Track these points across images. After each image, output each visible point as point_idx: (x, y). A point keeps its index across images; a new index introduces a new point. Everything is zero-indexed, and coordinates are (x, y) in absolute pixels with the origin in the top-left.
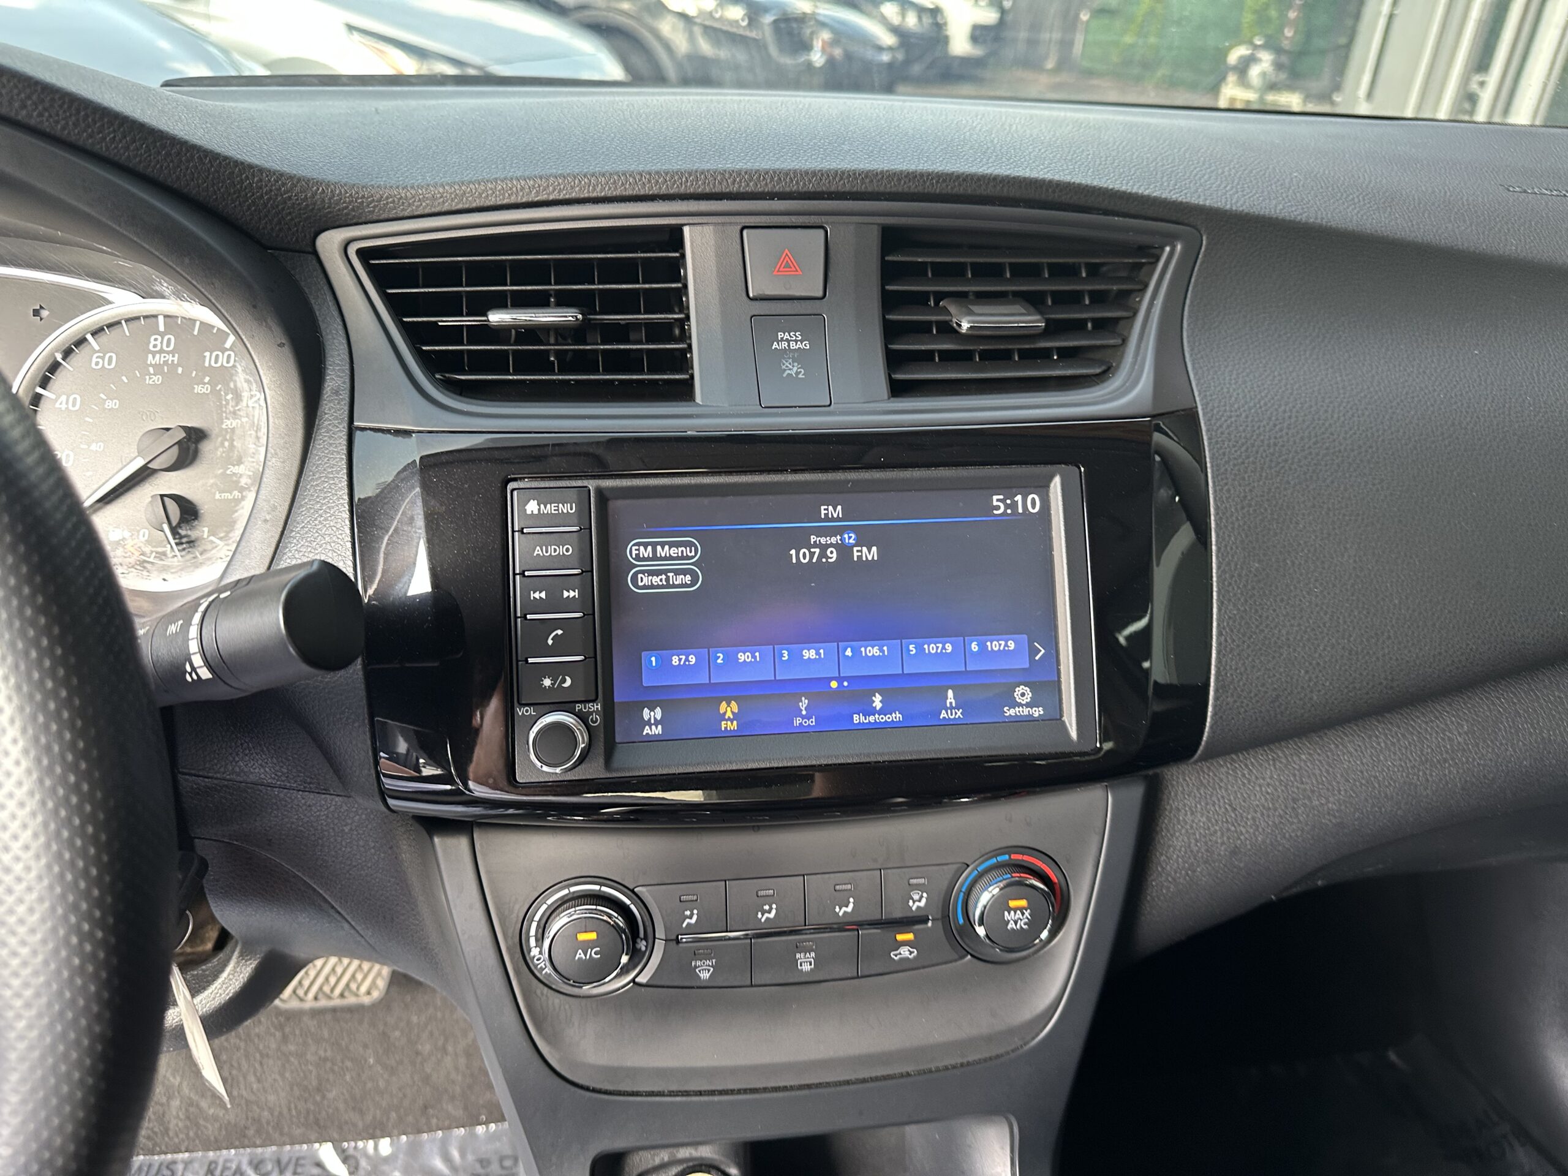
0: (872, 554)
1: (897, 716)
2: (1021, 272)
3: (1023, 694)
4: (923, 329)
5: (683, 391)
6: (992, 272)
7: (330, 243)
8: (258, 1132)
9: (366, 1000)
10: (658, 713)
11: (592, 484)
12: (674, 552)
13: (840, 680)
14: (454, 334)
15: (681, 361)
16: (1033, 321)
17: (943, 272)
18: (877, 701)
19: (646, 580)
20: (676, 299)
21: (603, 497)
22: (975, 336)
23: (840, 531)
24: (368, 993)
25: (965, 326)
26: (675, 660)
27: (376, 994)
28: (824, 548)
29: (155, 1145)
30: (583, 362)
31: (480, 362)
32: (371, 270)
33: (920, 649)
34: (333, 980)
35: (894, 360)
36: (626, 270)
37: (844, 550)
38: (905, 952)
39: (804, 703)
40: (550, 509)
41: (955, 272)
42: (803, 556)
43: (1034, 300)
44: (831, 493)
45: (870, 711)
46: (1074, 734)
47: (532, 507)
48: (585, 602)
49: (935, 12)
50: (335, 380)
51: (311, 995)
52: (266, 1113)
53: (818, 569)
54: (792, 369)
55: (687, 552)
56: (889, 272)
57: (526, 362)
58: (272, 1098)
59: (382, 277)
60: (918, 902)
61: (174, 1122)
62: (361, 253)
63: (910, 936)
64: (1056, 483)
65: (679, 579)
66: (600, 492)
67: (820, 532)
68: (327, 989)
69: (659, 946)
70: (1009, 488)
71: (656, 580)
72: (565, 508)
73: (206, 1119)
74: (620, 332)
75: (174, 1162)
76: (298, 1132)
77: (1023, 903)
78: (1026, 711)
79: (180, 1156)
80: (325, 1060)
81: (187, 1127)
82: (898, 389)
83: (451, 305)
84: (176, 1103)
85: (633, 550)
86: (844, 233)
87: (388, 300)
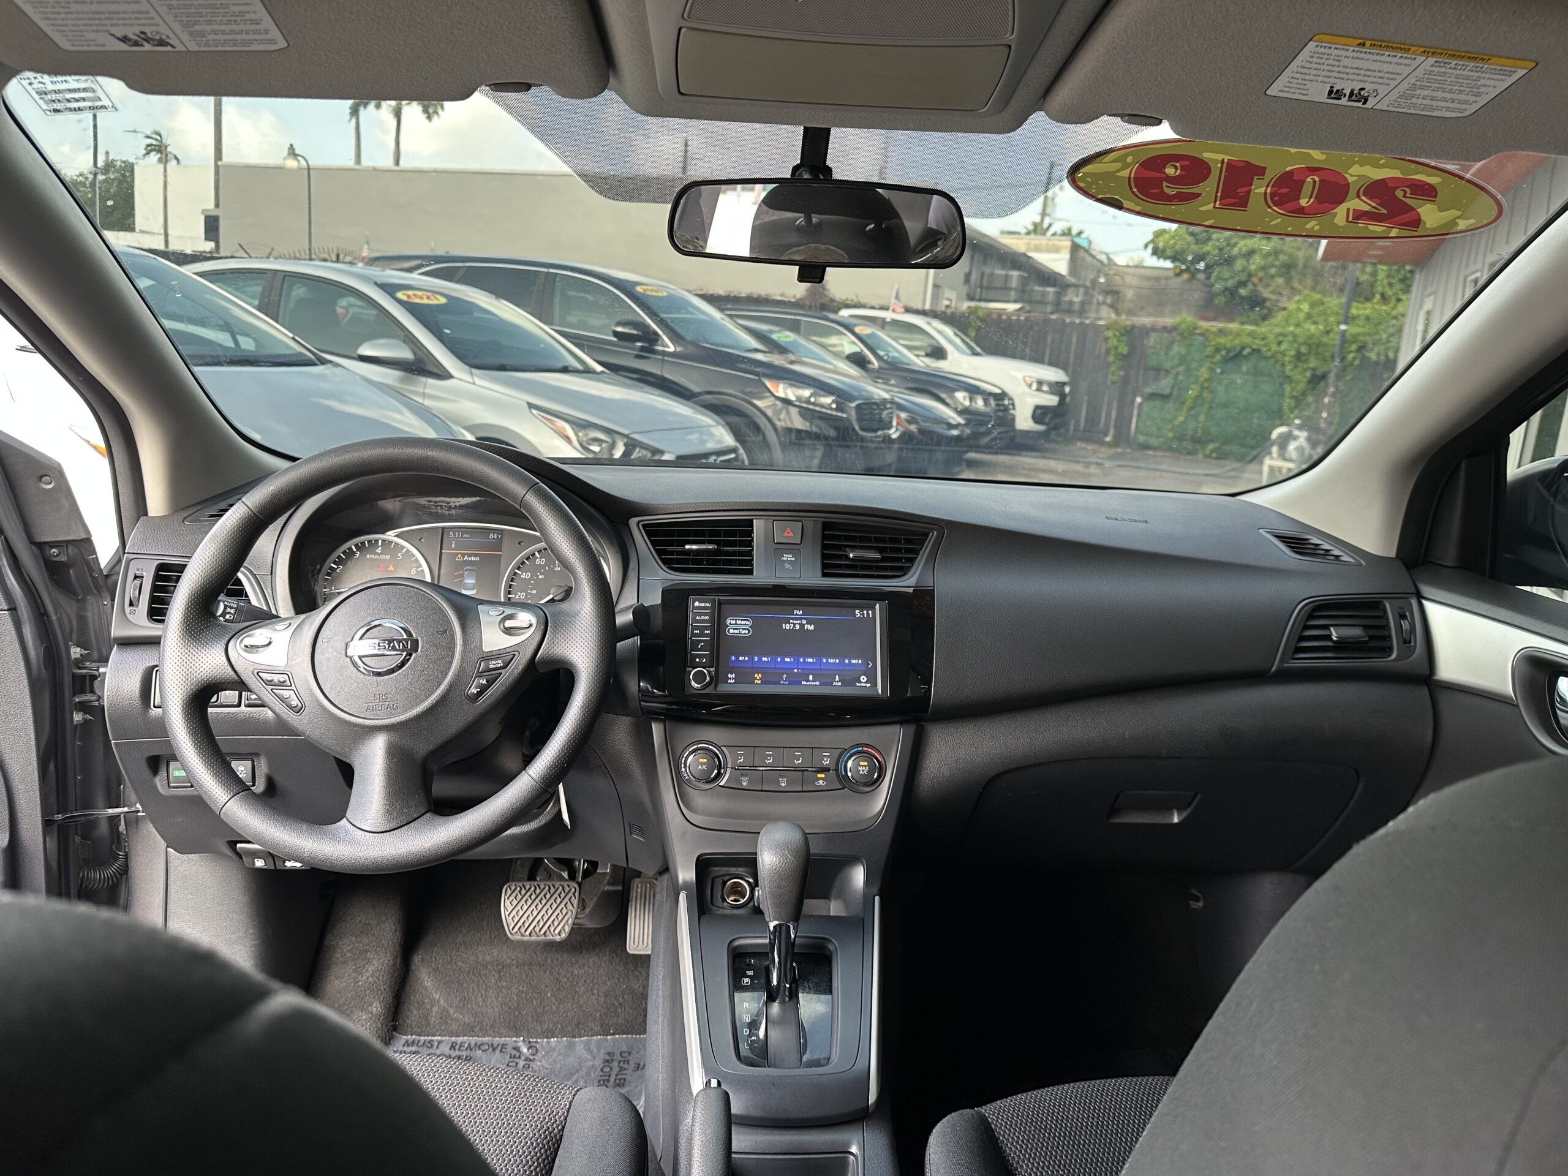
0: (812, 627)
1: (818, 683)
2: (877, 540)
3: (863, 679)
4: (839, 557)
5: (750, 572)
6: (869, 540)
7: (633, 522)
8: (481, 1030)
9: (558, 938)
10: (734, 676)
11: (716, 598)
12: (743, 622)
13: (798, 669)
14: (672, 553)
15: (750, 563)
16: (878, 556)
17: (847, 538)
18: (811, 677)
19: (732, 631)
20: (750, 543)
21: (720, 603)
22: (854, 559)
23: (801, 619)
24: (559, 934)
25: (851, 555)
26: (741, 658)
27: (563, 935)
28: (795, 624)
29: (422, 1031)
30: (715, 562)
31: (678, 561)
32: (647, 532)
33: (827, 660)
34: (541, 924)
35: (824, 566)
36: (733, 534)
37: (802, 626)
38: (821, 782)
39: (785, 676)
40: (703, 605)
41: (853, 539)
42: (788, 627)
43: (880, 550)
44: (798, 605)
45: (808, 681)
46: (880, 692)
47: (697, 604)
48: (711, 635)
49: (1001, 396)
50: (633, 565)
51: (528, 933)
52: (486, 1019)
53: (793, 631)
54: (788, 566)
55: (747, 622)
56: (824, 537)
57: (695, 562)
58: (490, 1011)
59: (649, 534)
60: (826, 762)
61: (433, 1019)
62: (643, 525)
63: (823, 776)
64: (877, 606)
65: (744, 632)
66: (719, 600)
67: (794, 619)
68: (537, 929)
69: (729, 770)
70: (861, 608)
71: (736, 631)
72: (707, 605)
73: (452, 1020)
74: (727, 553)
75: (433, 1041)
76: (503, 1031)
77: (866, 764)
78: (864, 685)
79: (436, 1038)
80: (522, 992)
81: (440, 1023)
82: (824, 575)
83: (671, 543)
84: (435, 1009)
85: (729, 621)
86: (809, 524)
87: (651, 541)
